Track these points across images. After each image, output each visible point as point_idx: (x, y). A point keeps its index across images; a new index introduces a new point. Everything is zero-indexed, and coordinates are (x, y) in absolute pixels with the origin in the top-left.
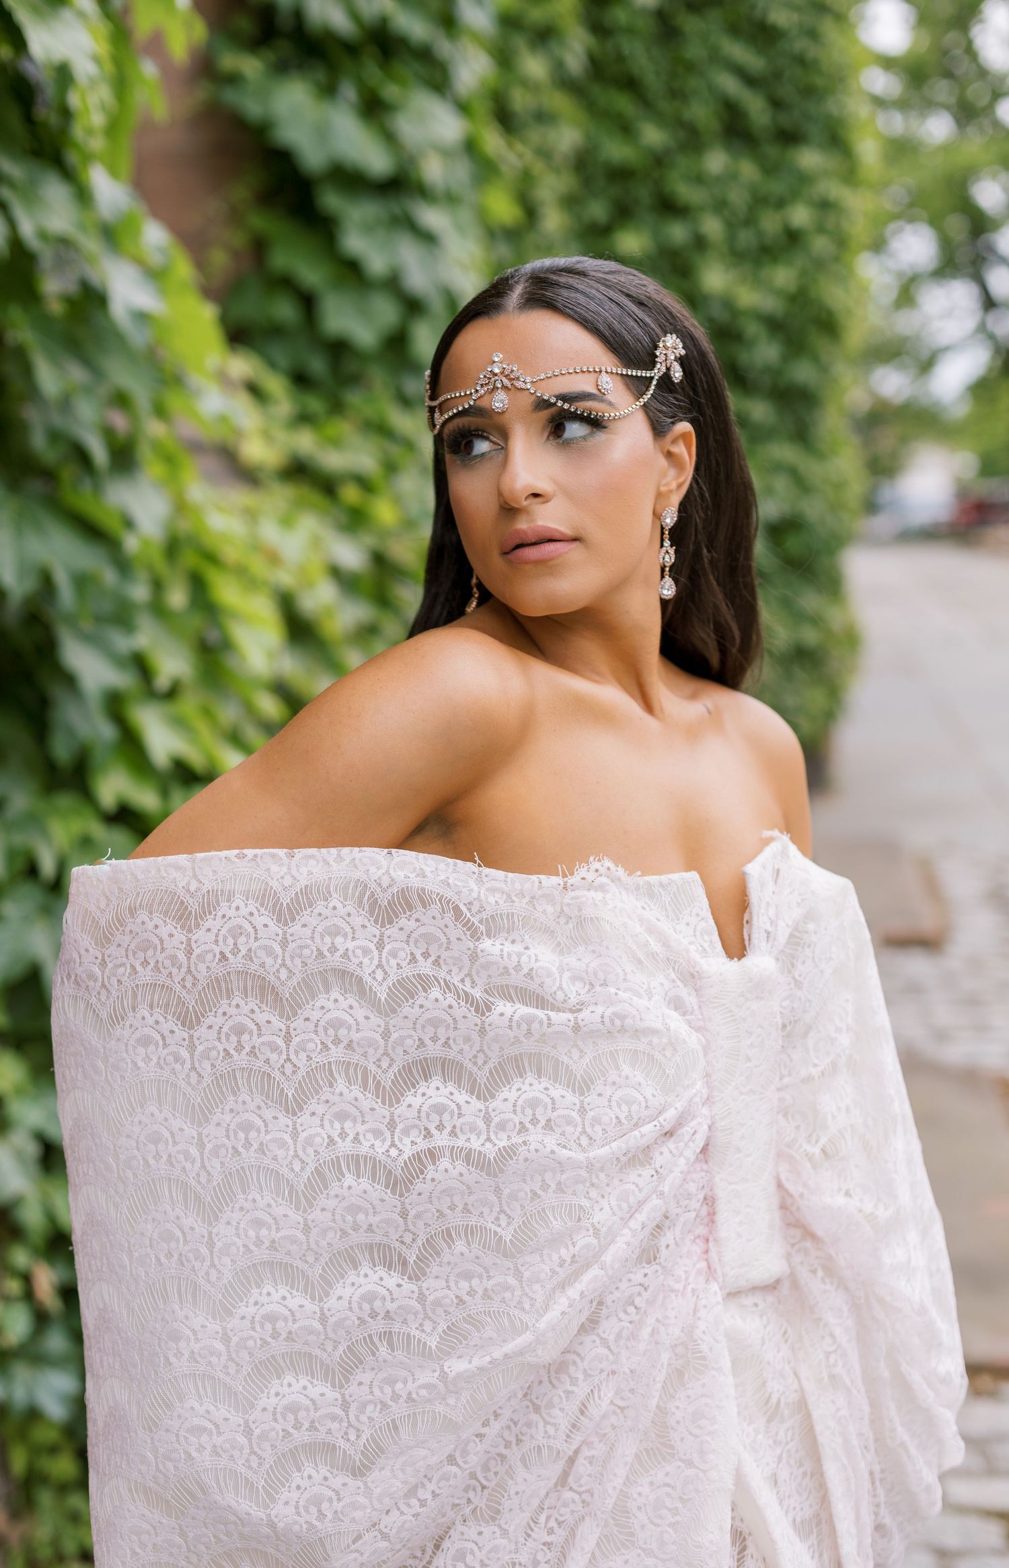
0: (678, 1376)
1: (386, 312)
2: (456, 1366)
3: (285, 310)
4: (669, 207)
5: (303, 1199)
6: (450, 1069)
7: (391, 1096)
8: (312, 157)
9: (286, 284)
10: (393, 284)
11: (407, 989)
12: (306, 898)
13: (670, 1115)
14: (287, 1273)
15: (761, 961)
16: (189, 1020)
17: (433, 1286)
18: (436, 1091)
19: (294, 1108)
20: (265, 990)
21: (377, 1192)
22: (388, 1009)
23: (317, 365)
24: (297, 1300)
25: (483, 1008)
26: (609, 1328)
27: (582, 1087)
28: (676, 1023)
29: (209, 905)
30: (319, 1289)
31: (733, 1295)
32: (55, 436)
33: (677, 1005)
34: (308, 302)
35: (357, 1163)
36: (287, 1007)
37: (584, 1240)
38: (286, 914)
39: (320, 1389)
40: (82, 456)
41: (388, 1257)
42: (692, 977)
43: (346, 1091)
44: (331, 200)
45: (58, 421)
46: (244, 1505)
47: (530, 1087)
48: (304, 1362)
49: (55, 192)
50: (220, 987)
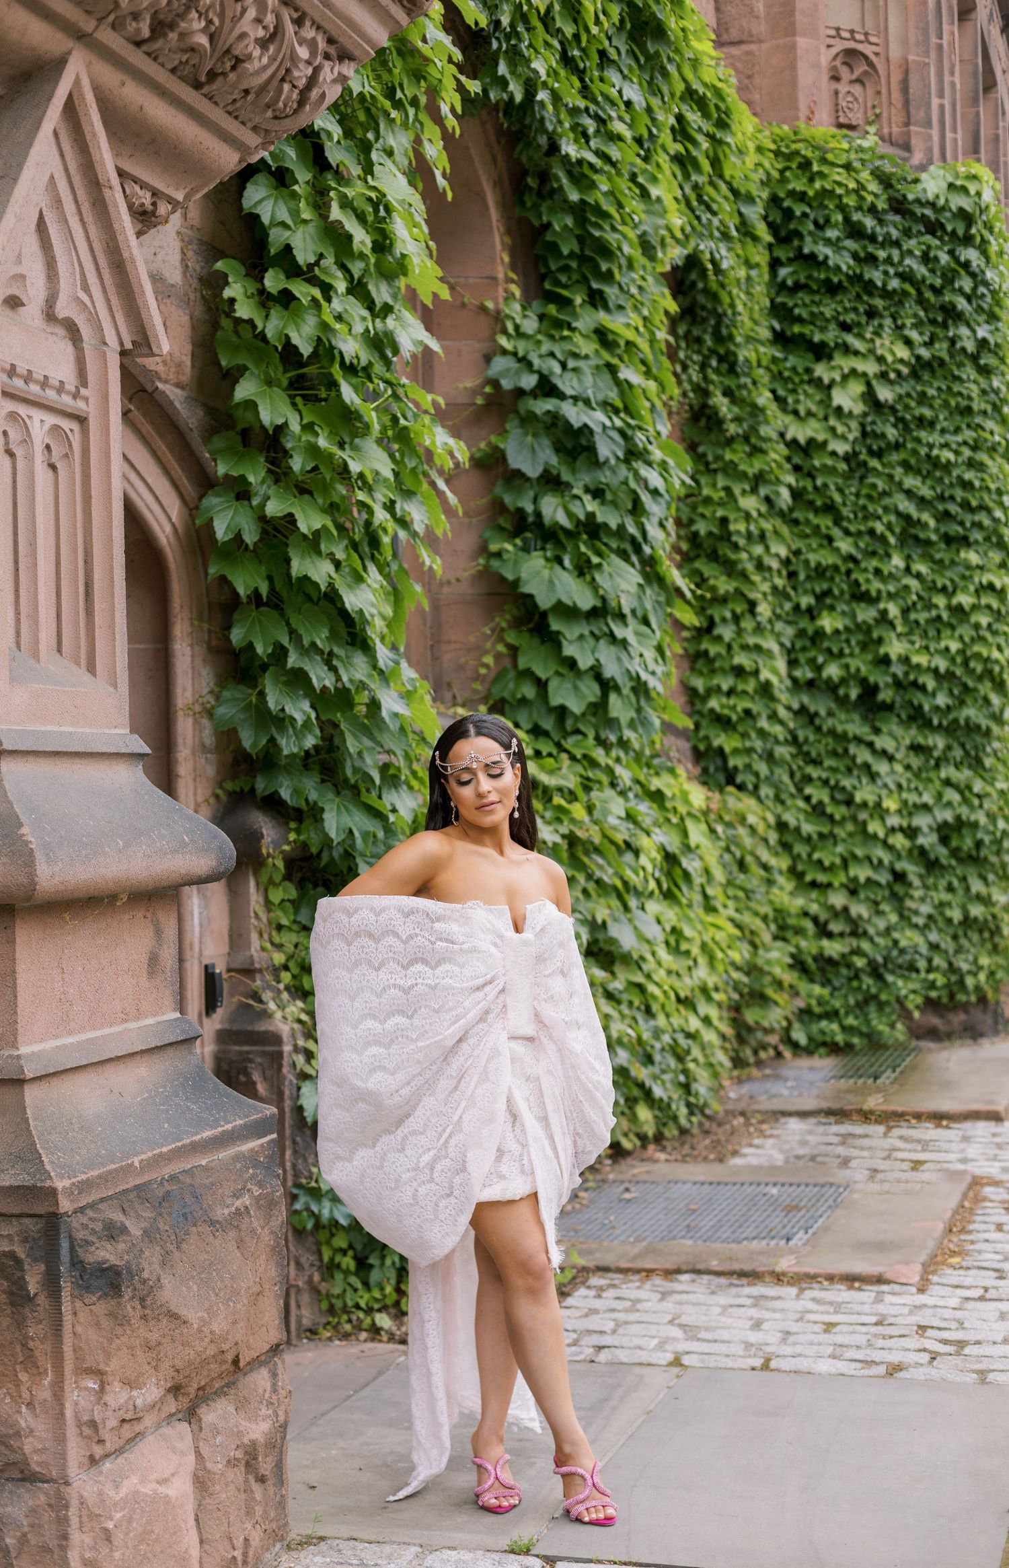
0: (491, 1058)
1: (591, 691)
2: (420, 1044)
3: (529, 691)
4: (861, 597)
5: (379, 996)
6: (425, 961)
7: (405, 968)
8: (544, 601)
9: (528, 674)
10: (596, 673)
11: (411, 937)
12: (383, 910)
13: (489, 977)
14: (374, 1017)
15: (527, 935)
16: (349, 944)
17: (416, 1022)
18: (419, 967)
19: (378, 969)
20: (370, 935)
21: (400, 994)
22: (405, 942)
23: (548, 724)
24: (377, 1024)
25: (433, 943)
26: (471, 1041)
27: (462, 966)
28: (494, 950)
29: (356, 911)
30: (383, 1022)
31: (513, 1038)
32: (356, 770)
33: (495, 945)
34: (542, 685)
35: (395, 986)
36: (377, 940)
37: (460, 1010)
38: (377, 914)
39: (382, 1050)
40: (368, 778)
41: (402, 1013)
42: (501, 937)
43: (393, 965)
44: (555, 625)
45: (358, 764)
46: (359, 1083)
47: (446, 967)
48: (378, 1043)
49: (360, 660)
50: (357, 935)
